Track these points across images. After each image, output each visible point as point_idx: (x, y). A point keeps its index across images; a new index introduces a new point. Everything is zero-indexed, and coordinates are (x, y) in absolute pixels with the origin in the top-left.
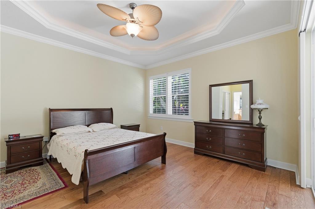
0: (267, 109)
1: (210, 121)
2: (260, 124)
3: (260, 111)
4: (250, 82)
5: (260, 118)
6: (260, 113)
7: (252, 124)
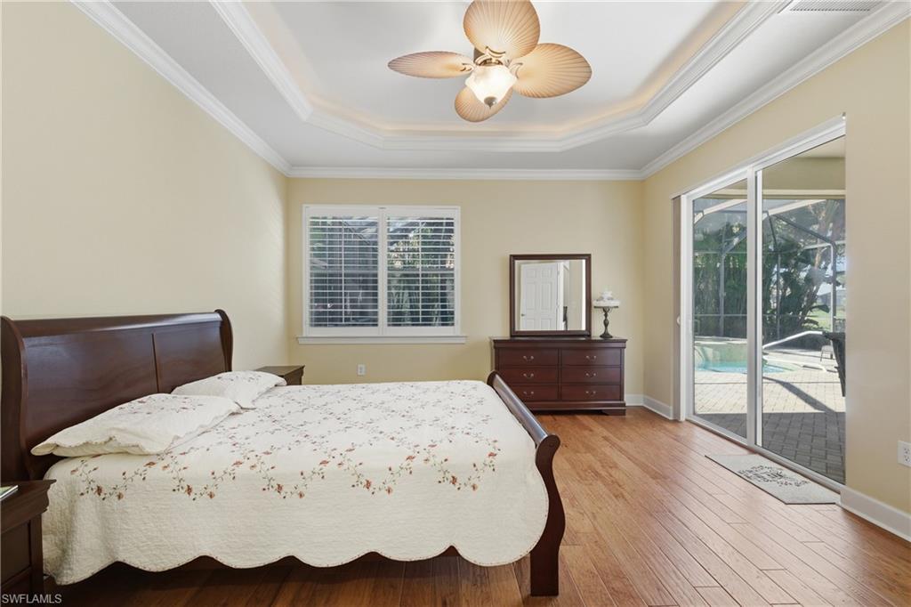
0: (617, 307)
1: (511, 336)
2: (606, 336)
3: (606, 310)
4: (588, 258)
5: (606, 324)
6: (606, 315)
7: (589, 336)
